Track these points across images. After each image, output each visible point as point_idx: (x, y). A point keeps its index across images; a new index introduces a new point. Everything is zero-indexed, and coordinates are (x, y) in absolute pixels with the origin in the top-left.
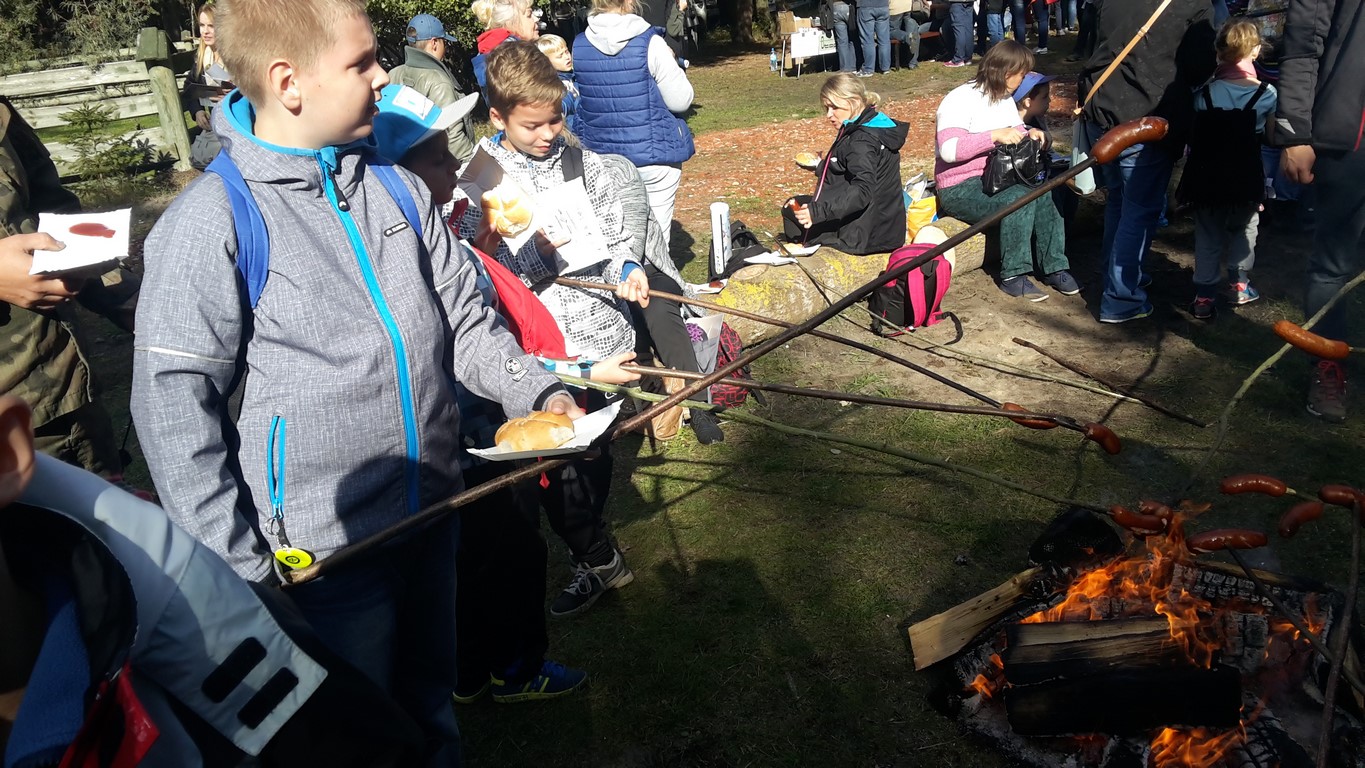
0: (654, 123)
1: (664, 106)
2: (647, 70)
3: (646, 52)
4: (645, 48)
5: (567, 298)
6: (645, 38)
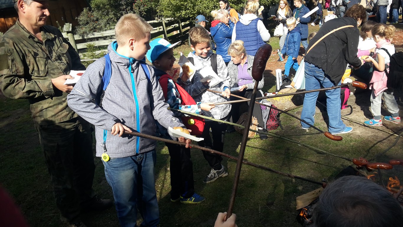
0: (259, 45)
1: (262, 40)
2: (257, 29)
3: (257, 24)
4: (256, 23)
5: (210, 96)
6: (256, 20)
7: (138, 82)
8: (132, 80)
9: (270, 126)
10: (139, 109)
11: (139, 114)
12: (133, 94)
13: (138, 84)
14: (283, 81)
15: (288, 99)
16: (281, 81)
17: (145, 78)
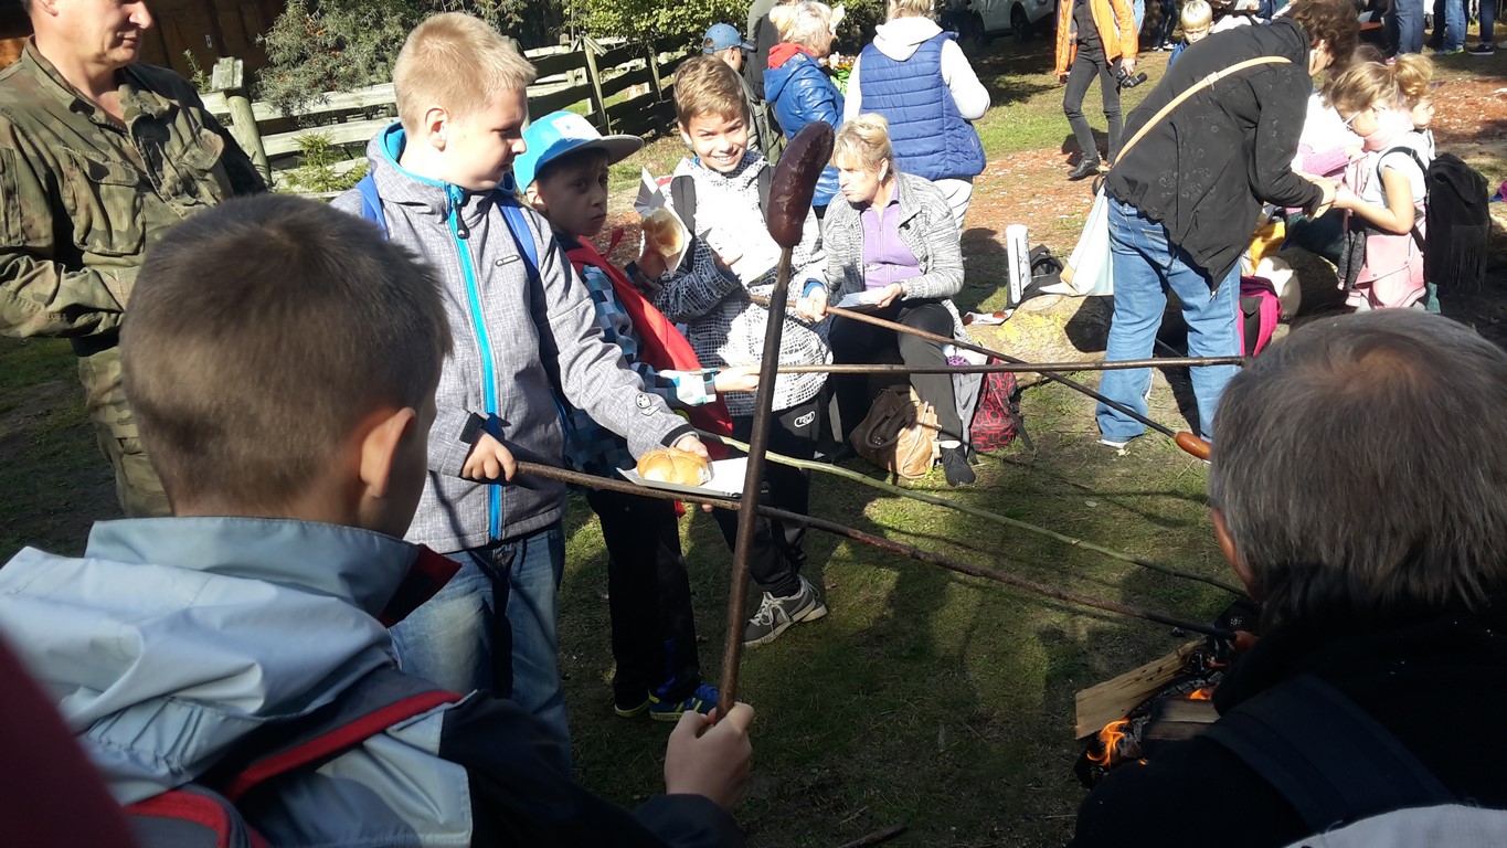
0: (947, 133)
1: (958, 115)
2: (940, 76)
3: (939, 57)
4: (938, 52)
6: (938, 41)
7: (486, 274)
8: (462, 268)
9: (983, 434)
10: (495, 372)
11: (497, 393)
12: (469, 318)
13: (489, 279)
14: (1033, 269)
15: (1052, 334)
16: (1026, 268)
17: (515, 258)
